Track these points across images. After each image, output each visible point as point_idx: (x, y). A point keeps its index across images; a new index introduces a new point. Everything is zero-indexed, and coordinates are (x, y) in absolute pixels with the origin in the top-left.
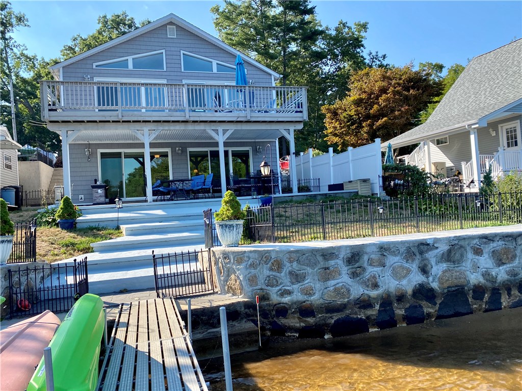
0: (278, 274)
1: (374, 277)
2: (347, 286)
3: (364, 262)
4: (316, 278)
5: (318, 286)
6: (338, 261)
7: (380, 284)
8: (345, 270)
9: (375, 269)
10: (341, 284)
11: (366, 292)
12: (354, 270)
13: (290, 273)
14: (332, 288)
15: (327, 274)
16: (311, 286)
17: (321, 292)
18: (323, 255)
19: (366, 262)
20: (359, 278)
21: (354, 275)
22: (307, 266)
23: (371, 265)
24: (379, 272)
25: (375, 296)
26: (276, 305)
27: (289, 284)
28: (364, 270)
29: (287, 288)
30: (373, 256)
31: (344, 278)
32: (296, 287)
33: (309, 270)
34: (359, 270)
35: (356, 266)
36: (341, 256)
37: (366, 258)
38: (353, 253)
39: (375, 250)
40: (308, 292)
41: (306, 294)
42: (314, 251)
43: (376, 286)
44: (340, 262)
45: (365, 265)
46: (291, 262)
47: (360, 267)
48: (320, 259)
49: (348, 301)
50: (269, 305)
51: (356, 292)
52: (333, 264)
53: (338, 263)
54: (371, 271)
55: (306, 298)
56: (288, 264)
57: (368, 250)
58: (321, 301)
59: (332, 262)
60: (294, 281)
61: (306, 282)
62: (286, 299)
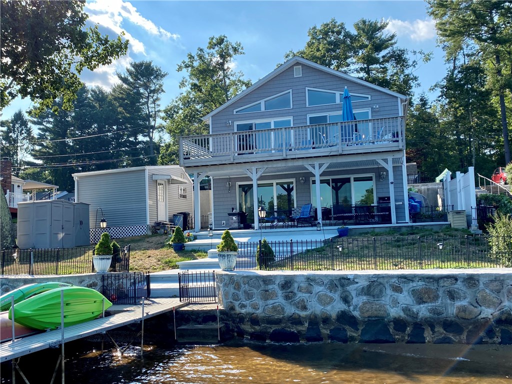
0: (238, 292)
1: (303, 300)
2: (282, 306)
3: (295, 288)
4: (259, 297)
5: (261, 303)
6: (275, 286)
7: (308, 307)
8: (280, 293)
9: (304, 295)
10: (278, 304)
11: (297, 312)
12: (287, 294)
13: (244, 292)
14: (271, 306)
15: (267, 295)
16: (257, 303)
17: (263, 307)
18: (263, 281)
19: (296, 289)
20: (290, 300)
21: (287, 298)
22: (254, 287)
23: (300, 291)
24: (307, 297)
25: (304, 316)
26: (238, 314)
27: (245, 300)
28: (295, 294)
29: (244, 303)
30: (302, 285)
31: (280, 300)
32: (248, 302)
33: (255, 291)
34: (291, 294)
35: (289, 291)
36: (277, 283)
37: (296, 285)
38: (286, 281)
39: (303, 280)
40: (255, 307)
41: (254, 308)
42: (258, 277)
43: (304, 308)
44: (276, 287)
45: (296, 291)
46: (245, 284)
47: (292, 292)
48: (261, 283)
49: (283, 317)
50: (235, 314)
51: (289, 311)
52: (271, 288)
53: (275, 287)
54: (300, 296)
55: (254, 311)
56: (243, 286)
57: (297, 279)
58: (263, 315)
59: (270, 287)
60: (247, 298)
61: (254, 299)
62: (243, 311)
